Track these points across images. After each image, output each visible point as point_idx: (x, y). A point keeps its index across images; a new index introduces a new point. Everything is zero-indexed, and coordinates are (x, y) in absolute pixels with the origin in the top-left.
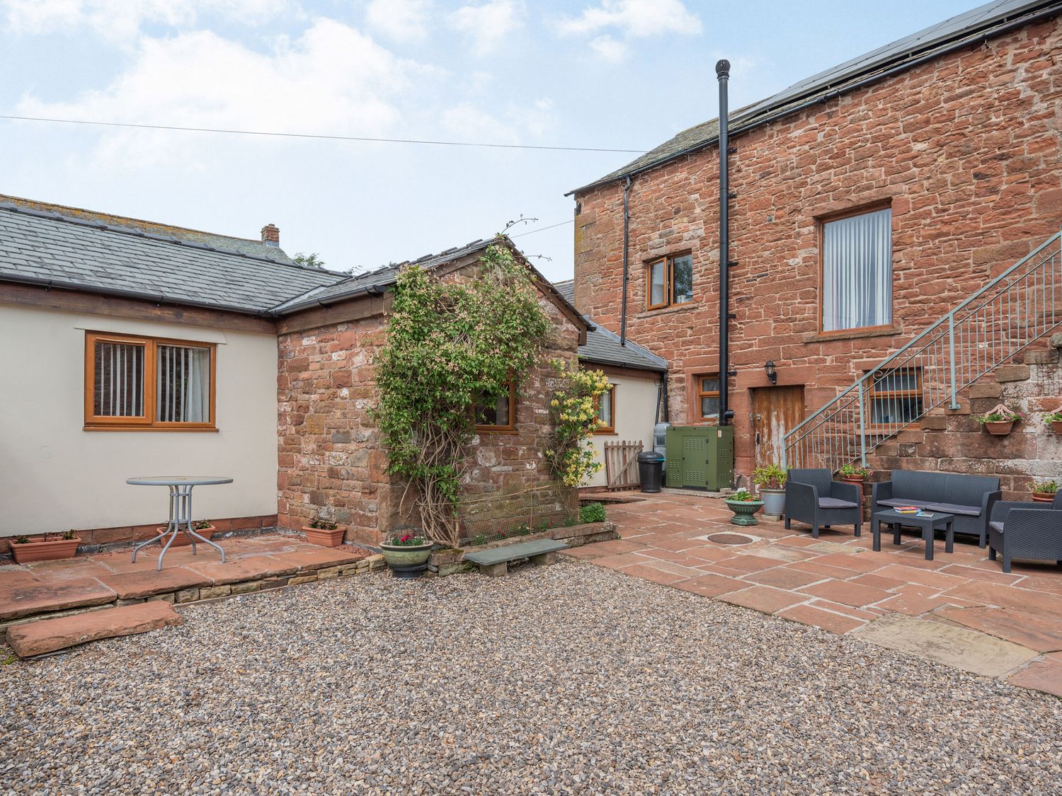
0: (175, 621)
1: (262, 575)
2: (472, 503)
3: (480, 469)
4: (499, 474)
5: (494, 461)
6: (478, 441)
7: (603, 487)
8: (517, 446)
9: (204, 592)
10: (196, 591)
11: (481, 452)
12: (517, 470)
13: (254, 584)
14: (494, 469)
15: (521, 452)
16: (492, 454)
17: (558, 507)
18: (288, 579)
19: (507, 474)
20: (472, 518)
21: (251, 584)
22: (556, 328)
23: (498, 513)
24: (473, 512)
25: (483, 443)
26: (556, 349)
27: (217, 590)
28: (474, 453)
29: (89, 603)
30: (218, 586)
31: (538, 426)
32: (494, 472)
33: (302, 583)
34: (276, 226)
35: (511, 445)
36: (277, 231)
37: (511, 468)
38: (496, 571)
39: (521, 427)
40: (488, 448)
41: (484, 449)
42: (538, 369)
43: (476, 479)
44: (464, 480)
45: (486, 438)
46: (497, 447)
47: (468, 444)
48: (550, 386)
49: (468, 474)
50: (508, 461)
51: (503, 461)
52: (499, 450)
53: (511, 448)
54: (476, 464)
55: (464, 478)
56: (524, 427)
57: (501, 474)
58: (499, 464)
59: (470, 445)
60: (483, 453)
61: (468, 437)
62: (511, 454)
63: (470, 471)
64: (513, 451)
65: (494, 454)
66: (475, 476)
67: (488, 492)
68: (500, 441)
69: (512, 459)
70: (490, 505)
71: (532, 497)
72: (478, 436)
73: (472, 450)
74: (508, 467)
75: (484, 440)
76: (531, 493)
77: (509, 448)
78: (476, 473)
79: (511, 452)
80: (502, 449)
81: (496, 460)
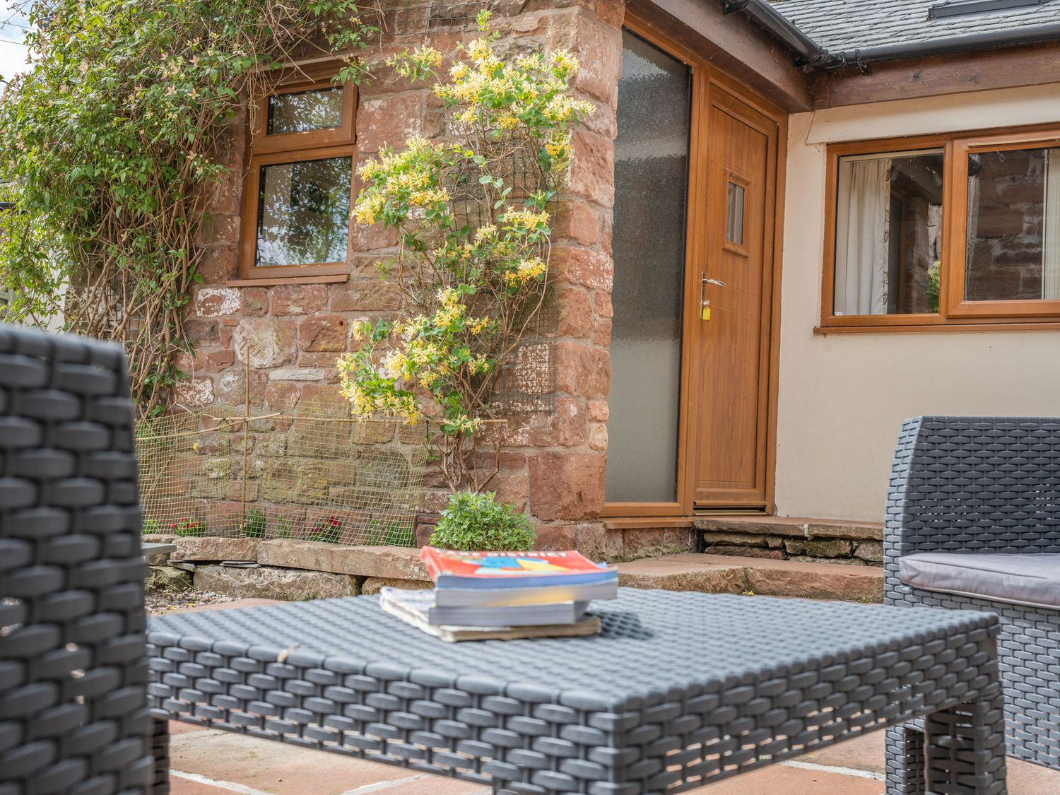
3: (240, 373)
4: (287, 390)
5: (273, 354)
6: (237, 304)
8: (343, 315)
11: (244, 330)
12: (339, 380)
14: (275, 375)
16: (270, 336)
19: (308, 390)
20: (212, 489)
23: (280, 490)
24: (214, 475)
25: (248, 310)
28: (227, 336)
32: (275, 383)
35: (327, 312)
37: (321, 373)
39: (359, 262)
40: (260, 320)
41: (250, 324)
42: (418, 93)
43: (226, 396)
44: (197, 397)
45: (254, 296)
46: (286, 318)
47: (213, 312)
48: (457, 133)
49: (208, 382)
50: (315, 356)
51: (301, 353)
52: (291, 326)
53: (324, 319)
54: (227, 360)
55: (199, 392)
56: (366, 262)
57: (292, 389)
58: (288, 361)
59: (215, 314)
60: (244, 334)
61: (213, 296)
62: (325, 335)
63: (216, 376)
64: (328, 329)
65: (277, 336)
66: (226, 389)
67: (256, 431)
68: (295, 301)
69: (325, 351)
70: (259, 463)
71: (383, 458)
72: (237, 292)
73: (221, 326)
74: (313, 370)
75: (250, 300)
76: (383, 448)
77: (320, 319)
78: (229, 382)
79: (324, 331)
80: (300, 321)
81: (276, 350)
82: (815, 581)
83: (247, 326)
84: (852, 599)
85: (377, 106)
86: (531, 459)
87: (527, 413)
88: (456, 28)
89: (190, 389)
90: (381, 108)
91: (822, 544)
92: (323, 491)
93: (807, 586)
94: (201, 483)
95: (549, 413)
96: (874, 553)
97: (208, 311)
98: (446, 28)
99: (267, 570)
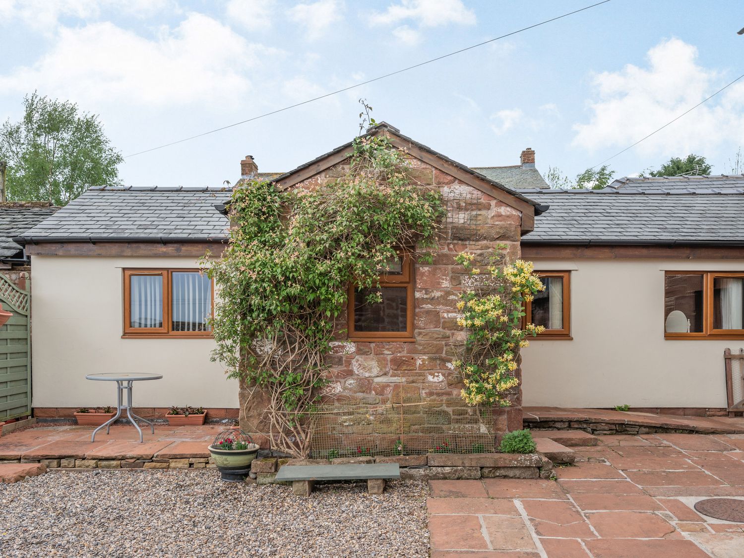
0: (9, 480)
1: (123, 456)
2: (345, 414)
3: (357, 379)
4: (385, 386)
5: (376, 371)
6: (353, 349)
7: (721, 409)
8: (413, 355)
9: (78, 462)
10: (73, 460)
11: (358, 361)
12: (413, 382)
13: (114, 463)
14: (377, 380)
15: (419, 362)
16: (374, 364)
17: (483, 429)
18: (144, 463)
19: (397, 386)
20: (345, 430)
21: (112, 462)
22: (477, 215)
23: (385, 428)
24: (347, 424)
25: (359, 352)
26: (477, 240)
27: (86, 462)
28: (349, 363)
29: (4, 457)
30: (88, 459)
31: (448, 332)
32: (378, 383)
33: (154, 468)
34: (532, 149)
35: (405, 353)
36: (533, 153)
37: (404, 379)
38: (293, 489)
39: (420, 334)
40: (367, 356)
41: (361, 358)
42: (446, 266)
43: (350, 390)
44: (333, 390)
45: (364, 346)
46: (382, 356)
47: (339, 352)
48: (467, 285)
49: (339, 383)
50: (399, 372)
51: (391, 371)
52: (385, 359)
53: (404, 357)
54: (350, 373)
55: (334, 388)
56: (424, 334)
57: (388, 386)
58: (385, 374)
59: (341, 353)
60: (359, 362)
61: (338, 345)
62: (404, 363)
63: (343, 381)
64: (406, 361)
65: (378, 363)
66: (350, 386)
67: (368, 404)
68: (387, 349)
69: (405, 370)
70: (372, 418)
71: (439, 413)
72: (352, 344)
73: (344, 359)
74: (399, 378)
75: (362, 348)
76: (437, 409)
77: (401, 357)
78: (351, 383)
79: (404, 362)
80: (389, 358)
81: (379, 370)
82: (572, 440)
83: (360, 359)
84: (585, 446)
85: (426, 270)
86: (508, 412)
87: (506, 394)
88: (465, 243)
89: (328, 386)
90: (428, 270)
91: (543, 424)
92: (409, 428)
93: (569, 443)
94: (338, 428)
95: (516, 394)
96: (561, 425)
97: (337, 352)
98: (460, 242)
99: (434, 468)
